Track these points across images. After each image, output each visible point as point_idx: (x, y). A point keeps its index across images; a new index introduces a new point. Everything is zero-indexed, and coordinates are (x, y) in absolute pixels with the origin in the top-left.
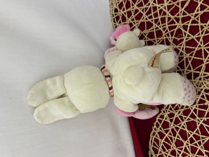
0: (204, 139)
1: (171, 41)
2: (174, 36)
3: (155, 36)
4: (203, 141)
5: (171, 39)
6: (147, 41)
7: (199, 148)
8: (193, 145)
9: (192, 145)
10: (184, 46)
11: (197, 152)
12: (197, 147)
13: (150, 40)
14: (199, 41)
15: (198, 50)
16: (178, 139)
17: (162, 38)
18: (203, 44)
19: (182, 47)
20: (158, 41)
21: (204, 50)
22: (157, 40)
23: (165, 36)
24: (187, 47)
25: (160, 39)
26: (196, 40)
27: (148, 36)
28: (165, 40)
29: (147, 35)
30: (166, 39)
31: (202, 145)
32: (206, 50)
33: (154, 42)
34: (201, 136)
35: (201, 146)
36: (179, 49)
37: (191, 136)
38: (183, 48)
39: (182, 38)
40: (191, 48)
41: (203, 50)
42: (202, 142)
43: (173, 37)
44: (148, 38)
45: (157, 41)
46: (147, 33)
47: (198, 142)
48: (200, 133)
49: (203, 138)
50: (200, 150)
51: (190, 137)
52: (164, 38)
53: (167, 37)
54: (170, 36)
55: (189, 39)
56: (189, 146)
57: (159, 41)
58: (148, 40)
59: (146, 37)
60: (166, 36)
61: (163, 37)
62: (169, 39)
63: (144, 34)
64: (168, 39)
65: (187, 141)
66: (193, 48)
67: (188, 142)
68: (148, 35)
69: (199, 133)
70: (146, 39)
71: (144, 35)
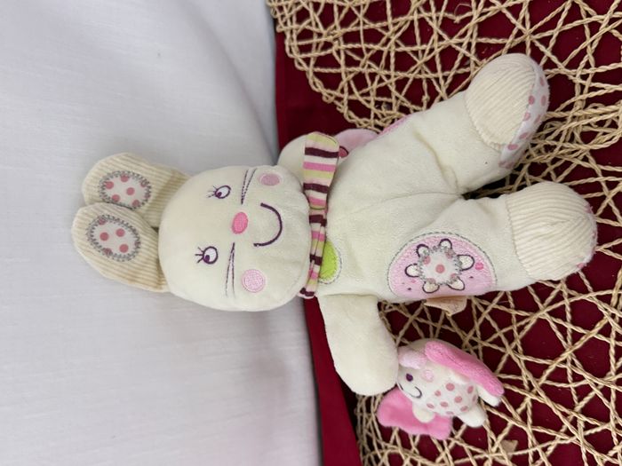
0: (523, 323)
1: (435, 25)
2: (444, 8)
3: (389, 12)
4: (520, 329)
5: (434, 17)
6: (364, 31)
7: (509, 351)
8: (491, 343)
9: (486, 344)
10: (471, 36)
11: (501, 366)
12: (502, 350)
13: (372, 25)
14: (517, 17)
15: (513, 45)
16: (446, 327)
17: (408, 17)
18: (528, 25)
19: (466, 40)
20: (397, 27)
21: (532, 44)
22: (394, 24)
23: (419, 12)
24: (483, 40)
25: (401, 19)
26: (509, 15)
27: (366, 15)
28: (416, 24)
29: (363, 11)
30: (422, 21)
31: (517, 342)
32: (538, 44)
33: (384, 32)
34: (514, 313)
35: (514, 344)
36: (458, 48)
37: (485, 315)
38: (469, 44)
39: (468, 14)
40: (493, 41)
41: (528, 45)
42: (516, 333)
43: (442, 14)
44: (366, 21)
45: (392, 29)
46: (364, 5)
47: (505, 334)
48: (512, 305)
49: (520, 318)
50: (510, 357)
51: (481, 320)
52: (416, 17)
53: (424, 14)
54: (433, 9)
55: (489, 15)
56: (480, 347)
57: (400, 29)
58: (366, 27)
59: (360, 16)
60: (422, 9)
61: (413, 14)
62: (431, 18)
63: (354, 9)
64: (428, 19)
65: (471, 333)
66: (500, 41)
67: (475, 335)
68: (368, 10)
69: (508, 306)
70: (361, 23)
71: (356, 12)
